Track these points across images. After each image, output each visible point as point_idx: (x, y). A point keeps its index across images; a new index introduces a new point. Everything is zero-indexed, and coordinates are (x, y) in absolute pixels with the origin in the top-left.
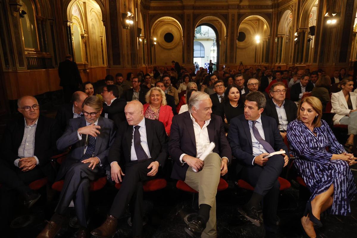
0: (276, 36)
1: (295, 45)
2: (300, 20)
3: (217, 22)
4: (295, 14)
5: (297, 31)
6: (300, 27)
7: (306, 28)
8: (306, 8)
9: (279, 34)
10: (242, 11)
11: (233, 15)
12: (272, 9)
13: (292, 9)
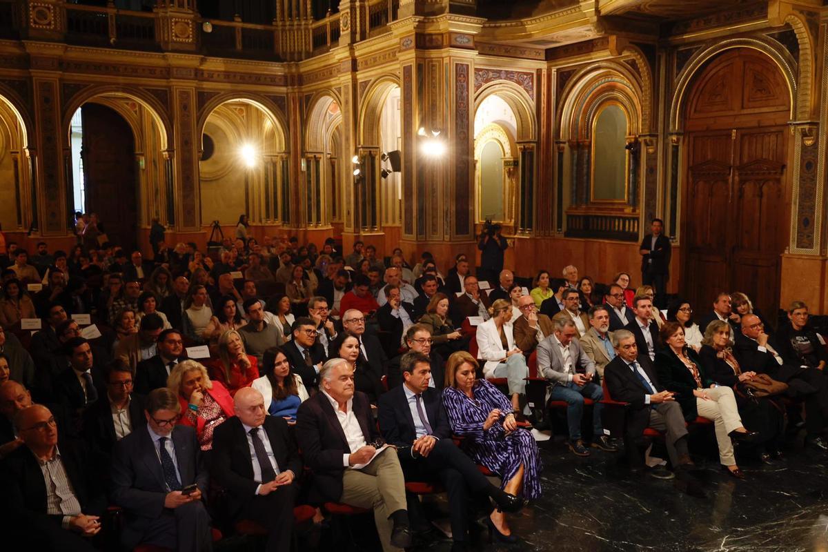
0: (303, 155)
1: (356, 185)
2: (362, 127)
3: (127, 104)
4: (347, 111)
5: (356, 152)
6: (362, 143)
7: (376, 146)
8: (371, 103)
9: (311, 150)
10: (207, 86)
11: (185, 95)
12: (286, 85)
13: (337, 97)
